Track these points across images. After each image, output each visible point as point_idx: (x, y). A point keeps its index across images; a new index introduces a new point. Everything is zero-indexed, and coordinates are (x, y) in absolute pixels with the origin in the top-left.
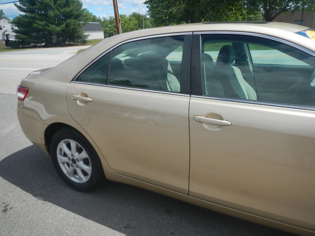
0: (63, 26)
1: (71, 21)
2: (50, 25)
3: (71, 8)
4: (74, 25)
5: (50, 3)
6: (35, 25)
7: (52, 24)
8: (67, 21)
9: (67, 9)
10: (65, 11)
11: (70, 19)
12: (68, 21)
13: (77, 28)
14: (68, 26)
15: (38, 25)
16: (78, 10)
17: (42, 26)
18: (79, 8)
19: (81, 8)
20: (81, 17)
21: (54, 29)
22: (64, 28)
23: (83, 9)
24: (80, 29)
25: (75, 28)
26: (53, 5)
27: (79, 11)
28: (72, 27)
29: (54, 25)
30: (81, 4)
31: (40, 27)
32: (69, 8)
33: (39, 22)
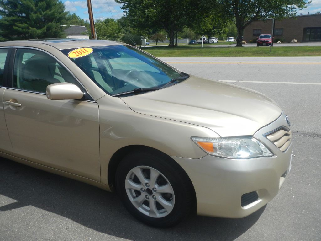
0: (44, 29)
1: (52, 24)
2: (30, 28)
3: (52, 11)
4: (56, 28)
5: (32, 6)
6: (15, 28)
7: (33, 27)
8: (48, 24)
9: (49, 12)
10: (46, 14)
11: (51, 22)
12: (50, 24)
13: (59, 31)
14: (49, 29)
15: (18, 27)
16: (60, 13)
17: (23, 28)
18: (61, 11)
19: (63, 11)
20: (63, 21)
21: (35, 32)
22: (45, 31)
23: (65, 12)
24: (62, 32)
25: (57, 31)
26: (34, 8)
27: (62, 14)
28: (54, 30)
29: (35, 28)
30: (64, 7)
31: (20, 29)
32: (50, 11)
33: (20, 25)
